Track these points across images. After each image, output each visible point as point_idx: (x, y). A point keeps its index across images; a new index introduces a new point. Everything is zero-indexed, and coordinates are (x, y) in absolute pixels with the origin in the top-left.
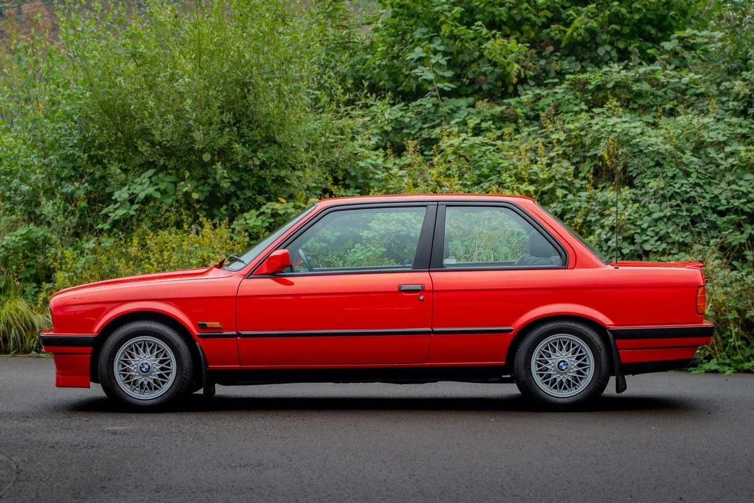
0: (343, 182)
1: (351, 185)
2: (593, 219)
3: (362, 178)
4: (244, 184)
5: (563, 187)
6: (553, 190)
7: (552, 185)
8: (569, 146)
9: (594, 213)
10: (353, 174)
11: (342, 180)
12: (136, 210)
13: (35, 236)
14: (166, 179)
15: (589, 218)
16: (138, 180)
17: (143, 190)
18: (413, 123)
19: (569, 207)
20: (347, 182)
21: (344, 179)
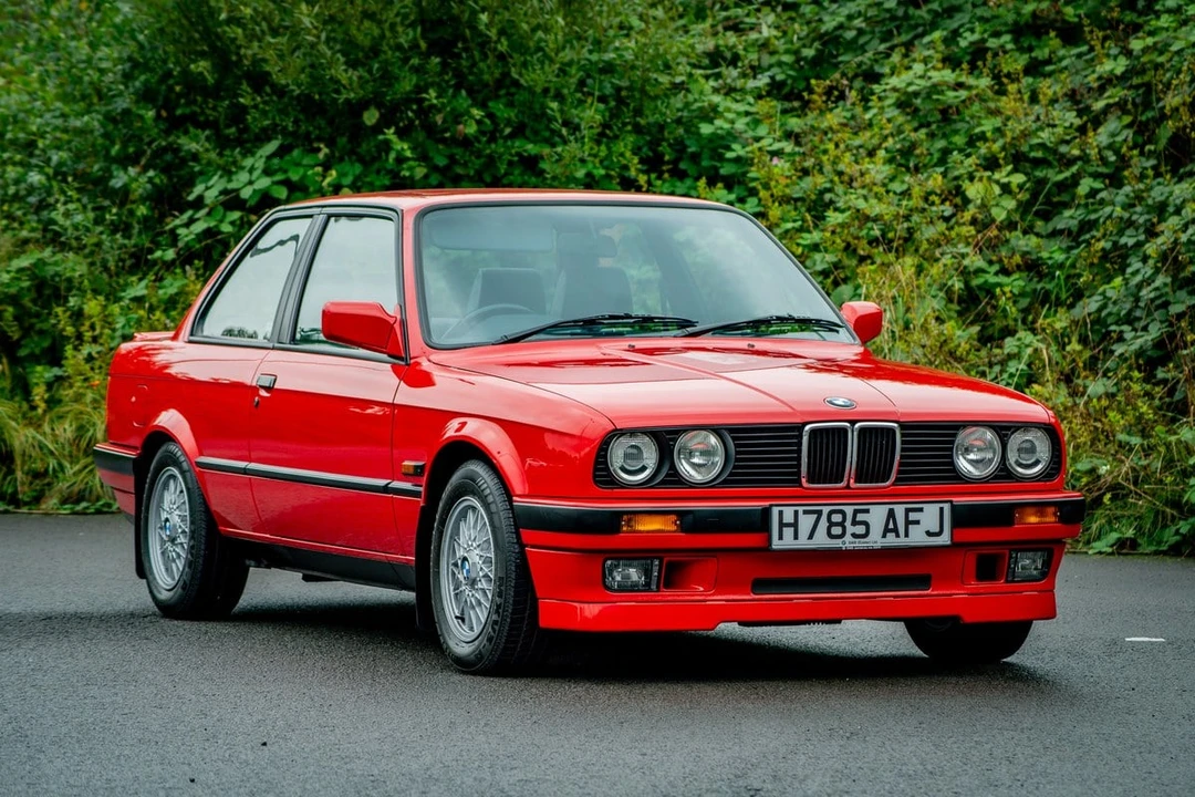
0: (670, 166)
1: (689, 172)
2: (1131, 242)
3: (712, 158)
4: (459, 170)
5: (1095, 176)
6: (1075, 181)
7: (1074, 169)
8: (1137, 87)
9: (1137, 229)
10: (692, 149)
11: (668, 163)
12: (232, 223)
13: (52, 273)
14: (305, 162)
15: (1123, 240)
16: (248, 162)
17: (251, 183)
18: (862, 41)
19: (1093, 217)
20: (683, 166)
21: (675, 162)
